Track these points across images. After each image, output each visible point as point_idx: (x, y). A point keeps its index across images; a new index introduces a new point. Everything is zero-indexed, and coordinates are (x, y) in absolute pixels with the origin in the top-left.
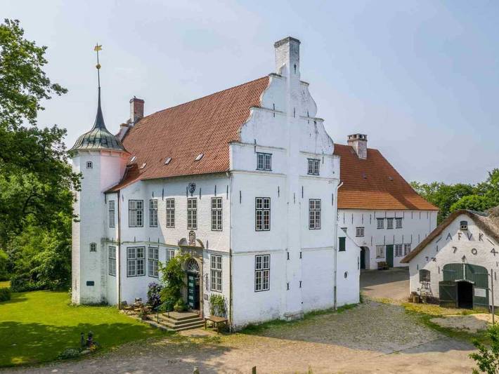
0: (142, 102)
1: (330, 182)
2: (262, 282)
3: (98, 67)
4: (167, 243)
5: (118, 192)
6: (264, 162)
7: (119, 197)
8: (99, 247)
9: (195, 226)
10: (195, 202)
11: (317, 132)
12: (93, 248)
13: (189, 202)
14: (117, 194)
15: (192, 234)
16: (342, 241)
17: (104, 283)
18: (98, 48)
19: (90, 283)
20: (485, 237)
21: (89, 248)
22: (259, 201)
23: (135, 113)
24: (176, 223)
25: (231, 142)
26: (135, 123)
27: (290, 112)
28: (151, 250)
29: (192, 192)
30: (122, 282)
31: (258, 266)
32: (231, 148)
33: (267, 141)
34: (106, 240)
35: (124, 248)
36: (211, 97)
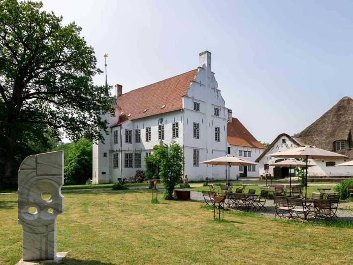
0: (122, 86)
1: (224, 120)
2: (196, 162)
3: (106, 65)
4: (146, 149)
5: (121, 125)
6: (197, 107)
7: (121, 128)
8: (108, 154)
9: (163, 138)
10: (163, 127)
11: (218, 96)
12: (105, 155)
13: (160, 127)
14: (120, 127)
15: (161, 142)
16: (229, 149)
17: (111, 173)
18: (106, 56)
19: (104, 173)
20: (293, 145)
21: (103, 155)
22: (195, 124)
23: (118, 92)
24: (152, 138)
25: (183, 96)
26: (118, 97)
27: (207, 85)
28: (136, 155)
29: (161, 122)
30: (123, 170)
31: (194, 154)
32: (183, 99)
33: (198, 98)
34: (111, 151)
35: (123, 153)
36: (165, 81)
